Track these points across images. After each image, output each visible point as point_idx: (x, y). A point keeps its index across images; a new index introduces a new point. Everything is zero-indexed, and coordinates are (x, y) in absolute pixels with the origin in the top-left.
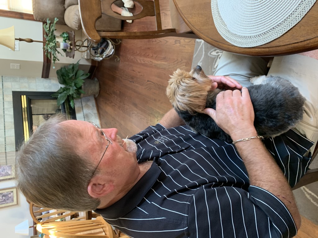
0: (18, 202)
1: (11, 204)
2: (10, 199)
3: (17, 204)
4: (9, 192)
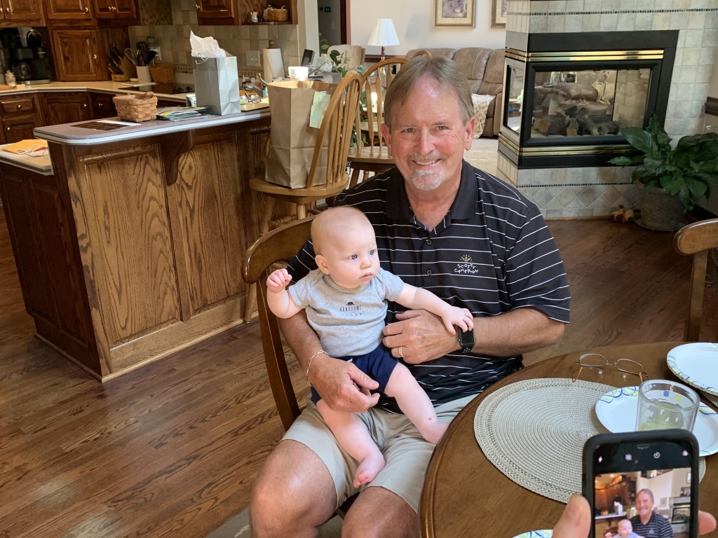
0: (439, 27)
1: (440, 12)
2: (451, 11)
3: (437, 25)
4: (466, 8)
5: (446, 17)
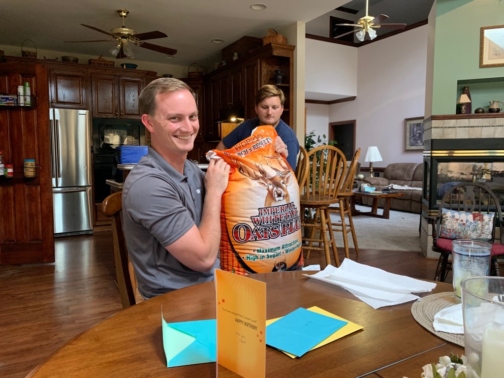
5: (412, 145)
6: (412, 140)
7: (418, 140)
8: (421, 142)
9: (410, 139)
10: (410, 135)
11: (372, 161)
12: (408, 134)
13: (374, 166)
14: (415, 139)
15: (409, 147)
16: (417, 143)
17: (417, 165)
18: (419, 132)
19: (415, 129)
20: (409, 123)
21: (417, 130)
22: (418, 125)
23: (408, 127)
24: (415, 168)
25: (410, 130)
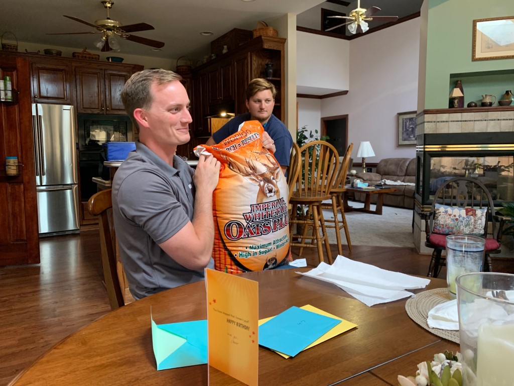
3: (399, 145)
5: (405, 140)
6: (405, 135)
7: (410, 135)
8: (414, 137)
9: (403, 133)
10: (403, 130)
11: (365, 156)
12: (401, 129)
13: (367, 161)
14: (407, 134)
15: (401, 142)
16: (410, 137)
17: (410, 160)
18: (411, 126)
19: (408, 124)
20: (401, 117)
21: (409, 125)
22: (411, 119)
23: (401, 121)
24: (408, 163)
25: (403, 124)
